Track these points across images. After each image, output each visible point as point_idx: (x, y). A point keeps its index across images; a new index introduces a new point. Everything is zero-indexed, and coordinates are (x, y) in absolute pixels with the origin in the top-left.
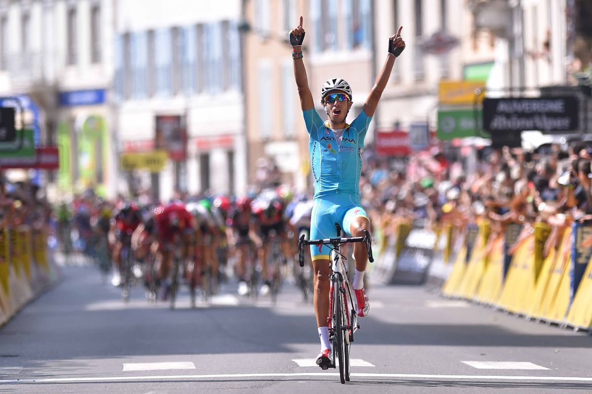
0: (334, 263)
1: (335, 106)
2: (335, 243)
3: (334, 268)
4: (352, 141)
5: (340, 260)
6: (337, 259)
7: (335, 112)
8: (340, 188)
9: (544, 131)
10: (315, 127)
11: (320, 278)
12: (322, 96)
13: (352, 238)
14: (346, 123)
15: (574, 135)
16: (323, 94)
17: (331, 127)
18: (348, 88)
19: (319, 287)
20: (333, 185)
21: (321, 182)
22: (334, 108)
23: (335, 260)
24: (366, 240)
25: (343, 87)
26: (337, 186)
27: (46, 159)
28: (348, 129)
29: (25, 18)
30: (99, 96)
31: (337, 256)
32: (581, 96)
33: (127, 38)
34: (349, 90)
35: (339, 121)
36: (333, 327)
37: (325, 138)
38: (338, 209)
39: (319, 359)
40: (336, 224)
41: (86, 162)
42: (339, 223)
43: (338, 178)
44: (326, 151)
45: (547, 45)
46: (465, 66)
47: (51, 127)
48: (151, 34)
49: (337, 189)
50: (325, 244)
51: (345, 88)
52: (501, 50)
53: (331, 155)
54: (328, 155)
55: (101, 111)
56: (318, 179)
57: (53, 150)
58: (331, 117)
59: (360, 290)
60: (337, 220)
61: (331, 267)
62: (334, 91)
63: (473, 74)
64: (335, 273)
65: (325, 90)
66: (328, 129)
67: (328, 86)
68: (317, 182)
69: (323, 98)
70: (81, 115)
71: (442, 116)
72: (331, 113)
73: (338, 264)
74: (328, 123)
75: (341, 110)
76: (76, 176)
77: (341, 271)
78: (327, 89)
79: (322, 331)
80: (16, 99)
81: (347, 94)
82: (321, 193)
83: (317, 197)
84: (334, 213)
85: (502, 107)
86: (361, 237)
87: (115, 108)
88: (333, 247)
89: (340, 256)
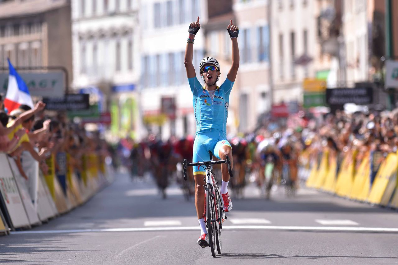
0: (207, 177)
1: (208, 73)
2: (207, 165)
3: (207, 181)
4: (221, 98)
5: (211, 176)
6: (209, 175)
7: (208, 77)
8: (213, 128)
9: (357, 104)
10: (196, 89)
11: (198, 188)
12: (200, 68)
13: (218, 161)
14: (217, 86)
15: (372, 105)
16: (200, 67)
17: (206, 89)
18: (217, 62)
19: (198, 192)
20: (208, 125)
21: (201, 124)
22: (208, 75)
23: (207, 176)
24: (227, 162)
25: (214, 62)
26: (211, 126)
27: (106, 119)
28: (218, 90)
29: (95, 48)
30: (132, 87)
31: (209, 173)
32: (375, 87)
33: (146, 59)
34: (218, 64)
35: (211, 84)
36: (206, 220)
37: (202, 96)
38: (211, 141)
39: (199, 241)
40: (210, 151)
41: (126, 121)
42: (211, 151)
43: (212, 121)
44: (203, 104)
45: (358, 61)
46: (317, 72)
47: (109, 103)
48: (158, 57)
49: (211, 129)
50: (201, 165)
51: (215, 62)
52: (334, 64)
53: (208, 107)
54: (205, 107)
55: (133, 95)
56: (199, 122)
57: (108, 114)
58: (206, 81)
59: (225, 194)
60: (210, 148)
61: (205, 180)
62: (207, 64)
63: (321, 76)
64: (208, 184)
65: (202, 64)
66: (205, 90)
67: (204, 61)
68: (198, 124)
69: (201, 70)
70: (123, 97)
71: (306, 97)
72: (206, 79)
73: (210, 178)
74: (204, 86)
75: (213, 76)
76: (120, 127)
77: (212, 183)
78: (203, 63)
79: (201, 222)
80: (90, 89)
81: (216, 66)
82: (200, 131)
83: (198, 133)
84: (208, 145)
85: (336, 92)
86: (224, 160)
87: (140, 94)
88: (205, 167)
89: (211, 173)
